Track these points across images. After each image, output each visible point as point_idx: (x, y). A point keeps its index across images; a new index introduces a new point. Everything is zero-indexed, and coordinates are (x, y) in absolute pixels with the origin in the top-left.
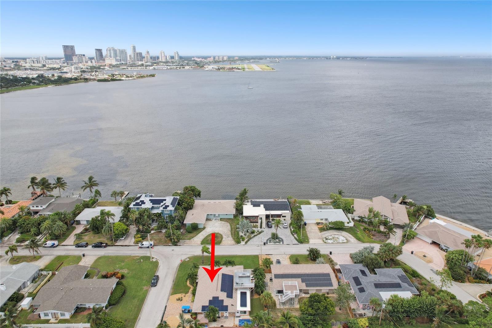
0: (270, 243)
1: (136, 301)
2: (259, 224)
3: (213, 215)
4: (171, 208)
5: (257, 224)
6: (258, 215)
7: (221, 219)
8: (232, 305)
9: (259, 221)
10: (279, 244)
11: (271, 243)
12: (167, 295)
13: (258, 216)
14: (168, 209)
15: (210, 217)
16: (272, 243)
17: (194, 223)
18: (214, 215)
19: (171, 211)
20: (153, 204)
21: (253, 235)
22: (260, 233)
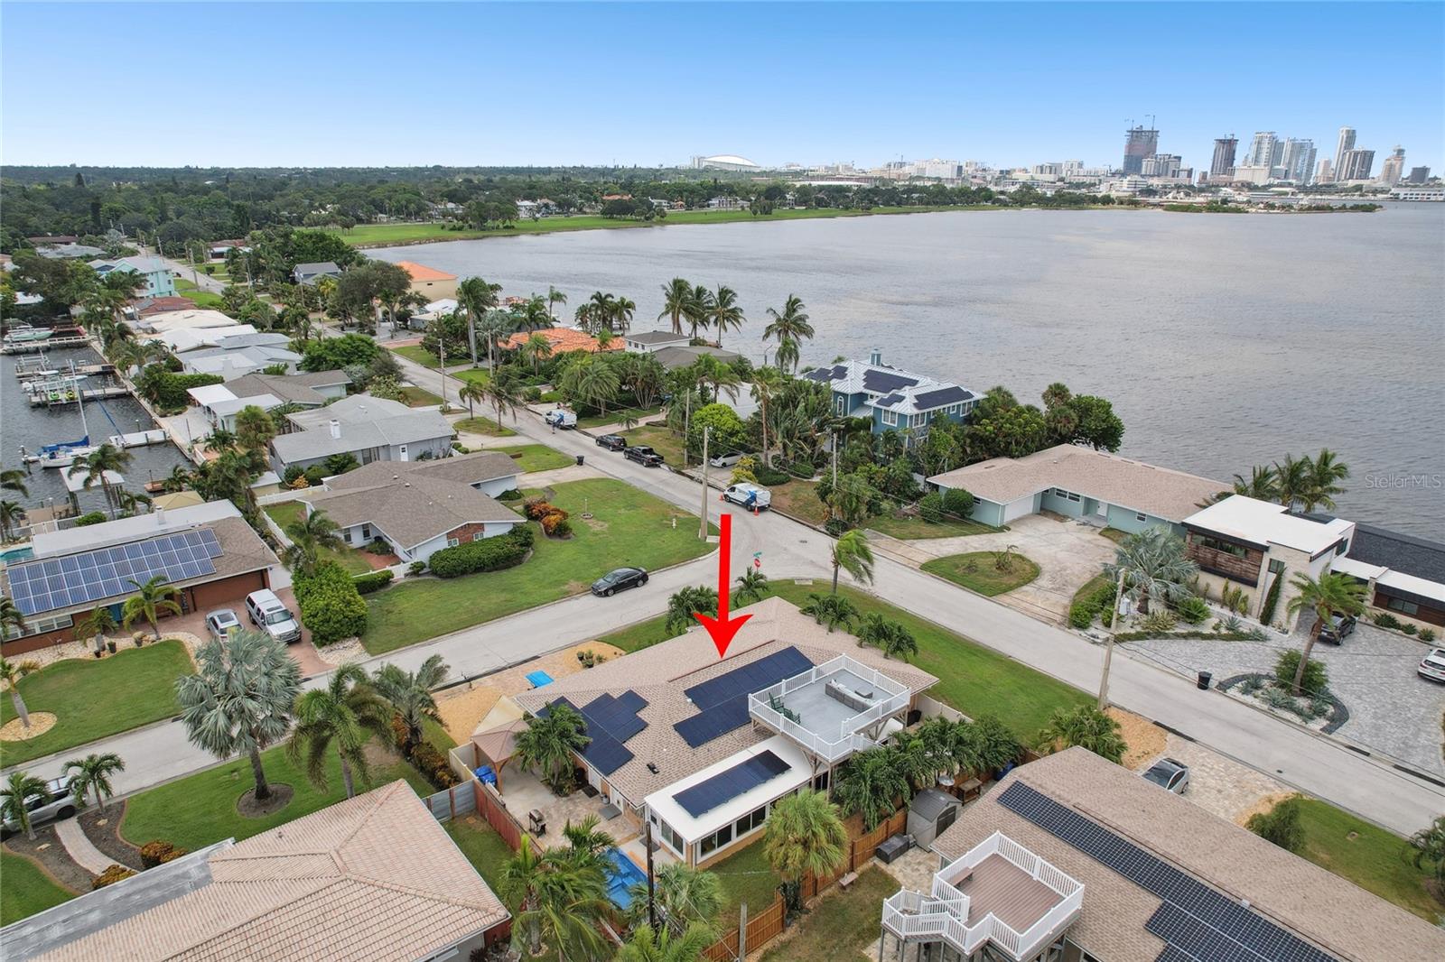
0: (1245, 691)
1: (496, 598)
2: (1257, 597)
3: (1081, 503)
4: (907, 407)
5: (1246, 591)
6: (1263, 543)
7: (1109, 529)
8: (652, 768)
9: (1266, 579)
10: (1297, 720)
11: (1249, 699)
12: (591, 634)
13: (1262, 549)
14: (896, 407)
15: (1065, 505)
16: (1256, 702)
17: (964, 491)
18: (1090, 504)
19: (902, 417)
20: (865, 387)
21: (1183, 628)
22: (1239, 637)
